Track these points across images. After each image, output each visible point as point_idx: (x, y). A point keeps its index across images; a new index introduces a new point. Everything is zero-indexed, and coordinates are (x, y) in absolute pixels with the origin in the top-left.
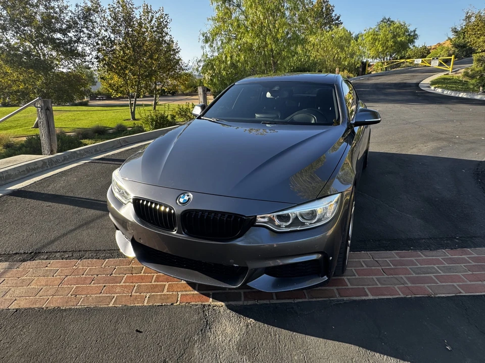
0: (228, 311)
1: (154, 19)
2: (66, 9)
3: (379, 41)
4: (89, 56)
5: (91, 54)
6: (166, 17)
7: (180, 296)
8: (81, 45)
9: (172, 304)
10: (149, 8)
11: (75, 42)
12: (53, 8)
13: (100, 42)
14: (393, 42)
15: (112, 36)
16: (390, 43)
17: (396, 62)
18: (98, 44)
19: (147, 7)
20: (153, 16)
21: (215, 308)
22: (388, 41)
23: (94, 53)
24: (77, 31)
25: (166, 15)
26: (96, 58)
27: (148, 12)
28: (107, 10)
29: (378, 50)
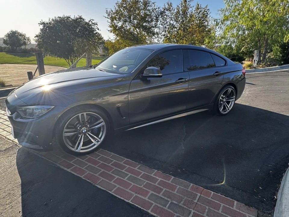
1: (201, 13)
2: (155, 10)
4: (160, 34)
5: (161, 33)
6: (208, 11)
8: (157, 29)
10: (200, 6)
11: (154, 27)
12: (149, 10)
13: (167, 27)
15: (175, 23)
18: (166, 28)
19: (198, 6)
20: (201, 11)
23: (164, 33)
24: (156, 21)
25: (208, 9)
26: (163, 36)
27: (198, 9)
28: (176, 9)
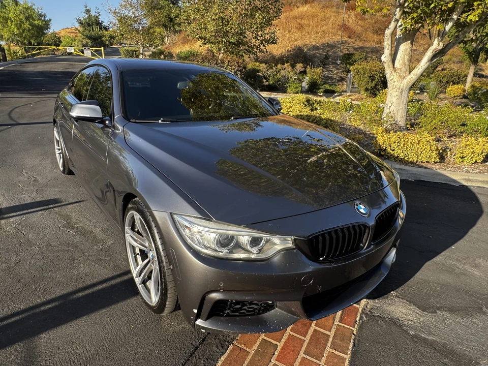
0: (376, 301)
3: (12, 22)
7: (340, 324)
9: (354, 334)
14: (30, 24)
16: (27, 25)
17: (45, 48)
21: (368, 307)
22: (22, 22)
29: (13, 31)
